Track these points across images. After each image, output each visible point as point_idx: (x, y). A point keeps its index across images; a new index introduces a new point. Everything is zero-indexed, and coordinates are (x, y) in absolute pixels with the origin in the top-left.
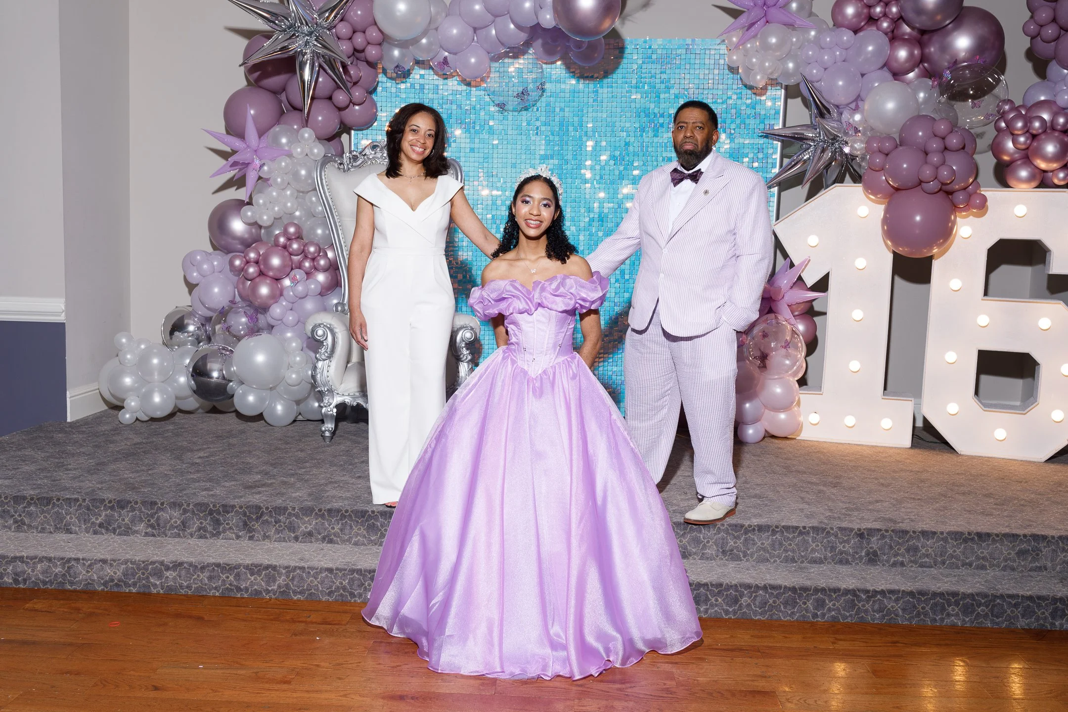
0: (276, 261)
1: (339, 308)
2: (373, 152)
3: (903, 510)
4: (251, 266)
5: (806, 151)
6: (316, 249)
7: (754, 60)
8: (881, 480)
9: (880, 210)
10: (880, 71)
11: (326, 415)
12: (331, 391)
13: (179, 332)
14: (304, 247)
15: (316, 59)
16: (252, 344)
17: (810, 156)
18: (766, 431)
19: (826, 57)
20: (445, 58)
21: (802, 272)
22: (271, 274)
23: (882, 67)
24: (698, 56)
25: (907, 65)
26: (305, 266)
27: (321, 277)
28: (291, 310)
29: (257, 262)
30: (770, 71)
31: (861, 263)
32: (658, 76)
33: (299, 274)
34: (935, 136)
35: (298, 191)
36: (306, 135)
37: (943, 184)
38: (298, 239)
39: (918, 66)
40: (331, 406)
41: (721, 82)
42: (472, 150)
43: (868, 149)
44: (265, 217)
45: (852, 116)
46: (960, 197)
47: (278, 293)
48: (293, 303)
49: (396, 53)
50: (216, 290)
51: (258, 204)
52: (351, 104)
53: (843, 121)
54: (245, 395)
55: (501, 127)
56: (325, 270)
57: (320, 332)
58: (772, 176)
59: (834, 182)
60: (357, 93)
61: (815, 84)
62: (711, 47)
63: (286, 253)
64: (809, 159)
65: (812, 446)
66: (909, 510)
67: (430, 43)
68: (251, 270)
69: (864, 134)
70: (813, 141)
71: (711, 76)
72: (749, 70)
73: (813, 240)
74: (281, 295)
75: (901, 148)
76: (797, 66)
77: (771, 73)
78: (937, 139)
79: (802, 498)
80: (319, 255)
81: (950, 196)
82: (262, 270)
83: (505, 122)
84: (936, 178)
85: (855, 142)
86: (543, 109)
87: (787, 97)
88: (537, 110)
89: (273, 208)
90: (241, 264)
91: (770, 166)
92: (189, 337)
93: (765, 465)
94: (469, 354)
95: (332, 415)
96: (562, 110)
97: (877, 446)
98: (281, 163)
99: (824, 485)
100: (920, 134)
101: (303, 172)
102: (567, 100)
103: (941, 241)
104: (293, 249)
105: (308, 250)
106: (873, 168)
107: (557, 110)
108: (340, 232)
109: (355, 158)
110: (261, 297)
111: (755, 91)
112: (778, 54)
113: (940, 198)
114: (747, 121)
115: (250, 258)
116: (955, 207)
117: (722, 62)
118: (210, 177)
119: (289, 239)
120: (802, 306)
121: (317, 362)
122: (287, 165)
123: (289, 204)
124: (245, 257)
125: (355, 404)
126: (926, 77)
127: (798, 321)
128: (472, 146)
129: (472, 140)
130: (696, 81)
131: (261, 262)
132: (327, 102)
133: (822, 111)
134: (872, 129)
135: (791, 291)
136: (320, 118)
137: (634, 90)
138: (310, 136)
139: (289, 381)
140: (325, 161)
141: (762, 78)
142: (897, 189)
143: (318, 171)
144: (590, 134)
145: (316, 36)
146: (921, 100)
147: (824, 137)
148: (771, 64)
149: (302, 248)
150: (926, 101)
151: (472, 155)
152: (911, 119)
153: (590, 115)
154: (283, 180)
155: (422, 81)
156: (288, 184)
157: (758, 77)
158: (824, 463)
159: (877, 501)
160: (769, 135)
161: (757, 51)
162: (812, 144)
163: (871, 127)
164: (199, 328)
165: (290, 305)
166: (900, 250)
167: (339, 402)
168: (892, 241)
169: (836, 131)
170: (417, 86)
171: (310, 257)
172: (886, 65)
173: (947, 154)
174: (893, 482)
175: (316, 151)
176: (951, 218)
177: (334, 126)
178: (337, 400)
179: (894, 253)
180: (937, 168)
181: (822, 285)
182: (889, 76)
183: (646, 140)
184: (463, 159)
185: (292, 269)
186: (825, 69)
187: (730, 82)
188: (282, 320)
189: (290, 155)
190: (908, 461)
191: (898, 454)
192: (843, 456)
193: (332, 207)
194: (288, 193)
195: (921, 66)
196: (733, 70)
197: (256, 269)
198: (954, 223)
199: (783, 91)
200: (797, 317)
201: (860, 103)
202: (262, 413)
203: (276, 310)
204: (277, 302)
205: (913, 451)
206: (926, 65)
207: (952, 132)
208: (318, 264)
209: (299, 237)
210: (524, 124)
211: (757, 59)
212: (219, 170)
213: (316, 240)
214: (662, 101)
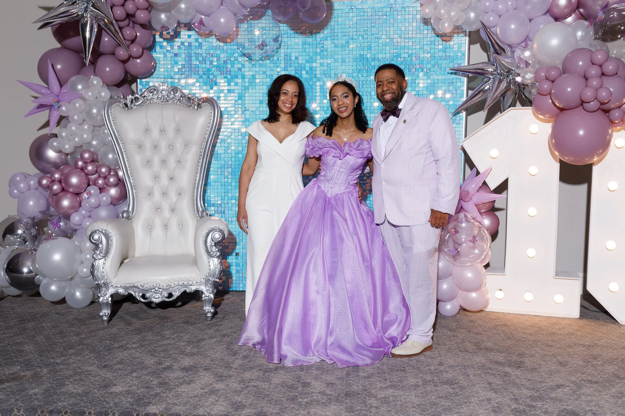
0: (74, 180)
1: (125, 215)
2: (151, 95)
3: (583, 398)
4: (55, 184)
5: (486, 82)
6: (106, 170)
7: (443, 11)
8: (559, 358)
9: (547, 128)
10: (544, 16)
11: (103, 303)
12: (106, 285)
13: (10, 234)
14: (97, 168)
15: (94, 21)
16: (49, 246)
17: (490, 87)
18: (460, 306)
19: (500, 7)
20: (201, 19)
21: (486, 178)
22: (71, 190)
23: (545, 14)
24: (400, 13)
25: (566, 10)
26: (98, 183)
27: (113, 191)
28: (90, 217)
29: (60, 182)
30: (455, 19)
31: (533, 170)
32: (369, 30)
33: (93, 190)
34: (593, 64)
35: (94, 126)
36: (95, 82)
37: (602, 104)
38: (93, 163)
39: (575, 12)
40: (107, 296)
41: (418, 32)
42: (229, 91)
43: (537, 78)
44: (67, 146)
45: (523, 51)
46: (616, 114)
47: (77, 204)
48: (91, 212)
49: (163, 16)
50: (31, 203)
51: (62, 137)
52: (131, 58)
53: (516, 57)
54: (48, 286)
55: (251, 73)
56: (116, 185)
57: (96, 237)
58: (461, 103)
59: (510, 106)
60: (135, 49)
61: (492, 29)
62: (409, 6)
63: (83, 174)
64: (489, 89)
65: (498, 318)
66: (589, 398)
67: (187, 8)
68: (55, 187)
69: (533, 66)
70: (493, 75)
71: (410, 28)
72: (439, 19)
73: (494, 153)
74: (80, 206)
75: (565, 75)
76: (477, 15)
77: (456, 21)
78: (595, 66)
79: (490, 384)
80: (109, 174)
81: (607, 114)
82: (64, 187)
83: (253, 69)
84: (596, 98)
85: (526, 73)
86: (282, 58)
87: (471, 43)
88: (278, 59)
89: (74, 139)
90: (47, 182)
91: (459, 96)
92: (18, 238)
93: (459, 341)
94: (218, 251)
95: (107, 303)
96: (297, 58)
97: (552, 317)
98: (75, 104)
99: (510, 365)
100: (581, 63)
101: (95, 111)
102: (300, 50)
103: (601, 151)
104: (88, 170)
105: (100, 171)
106: (541, 93)
107: (293, 58)
108: (125, 156)
109: (137, 99)
110: (62, 208)
111: (445, 38)
112: (461, 5)
113: (599, 116)
114: (440, 62)
115: (55, 178)
116: (612, 122)
117: (418, 17)
118: (26, 116)
119: (85, 163)
120: (487, 205)
121: (95, 261)
122: (80, 105)
123: (85, 136)
124: (51, 178)
125: (127, 293)
126: (582, 19)
127: (484, 217)
128: (230, 88)
129: (229, 85)
130: (399, 32)
131: (63, 181)
132: (112, 56)
133: (499, 50)
134: (540, 62)
135: (478, 194)
136: (108, 69)
137: (351, 41)
138: (98, 82)
139: (81, 274)
140: (112, 101)
141: (449, 25)
142: (562, 110)
143: (106, 110)
144: (318, 76)
145: (92, 2)
146: (578, 38)
147: (500, 71)
148: (456, 13)
149: (95, 169)
150: (583, 38)
151: (229, 94)
152: (571, 52)
153: (318, 61)
154: (78, 117)
155: (189, 40)
156: (84, 120)
157: (446, 25)
158: (509, 338)
159: (559, 386)
160: (457, 71)
161: (445, 4)
162: (491, 77)
163: (539, 61)
164: (24, 232)
165: (88, 213)
166: (566, 159)
167: (113, 293)
168: (558, 151)
169: (510, 66)
170: (186, 44)
171: (102, 176)
172: (549, 12)
173: (605, 79)
174: (570, 360)
175: (103, 94)
176: (608, 131)
177: (119, 75)
178: (111, 291)
179: (562, 163)
180: (596, 90)
181: (503, 187)
182: (552, 20)
183: (362, 79)
184: (221, 99)
185: (89, 185)
186: (500, 16)
187: (426, 32)
188: (81, 225)
189: (84, 99)
190: (579, 333)
191: (570, 325)
192: (524, 329)
193: (118, 137)
194: (86, 127)
195: (577, 12)
196: (426, 22)
197: (59, 186)
198: (611, 136)
199: (467, 38)
200: (483, 214)
201: (529, 43)
202: (64, 298)
203: (76, 218)
204: (77, 211)
205: (581, 321)
206: (581, 10)
207: (607, 61)
208: (109, 181)
209: (93, 161)
210: (268, 69)
211: (444, 10)
212: (32, 111)
213: (107, 163)
214: (373, 49)
